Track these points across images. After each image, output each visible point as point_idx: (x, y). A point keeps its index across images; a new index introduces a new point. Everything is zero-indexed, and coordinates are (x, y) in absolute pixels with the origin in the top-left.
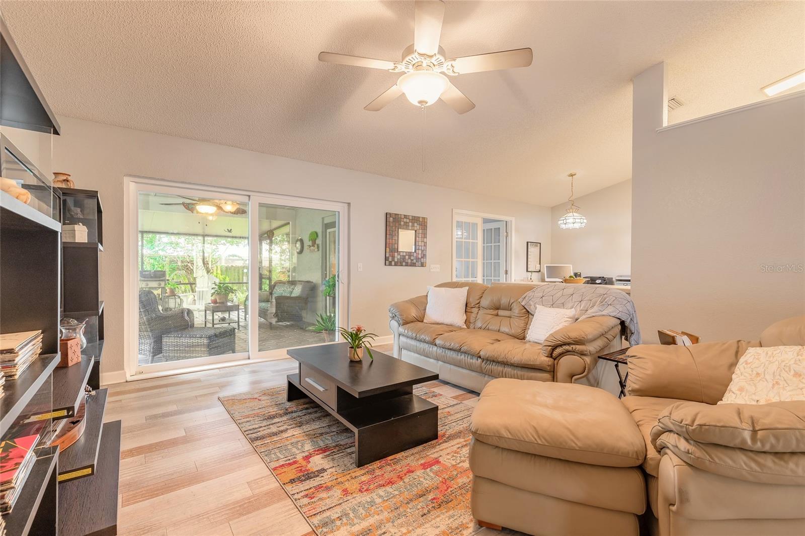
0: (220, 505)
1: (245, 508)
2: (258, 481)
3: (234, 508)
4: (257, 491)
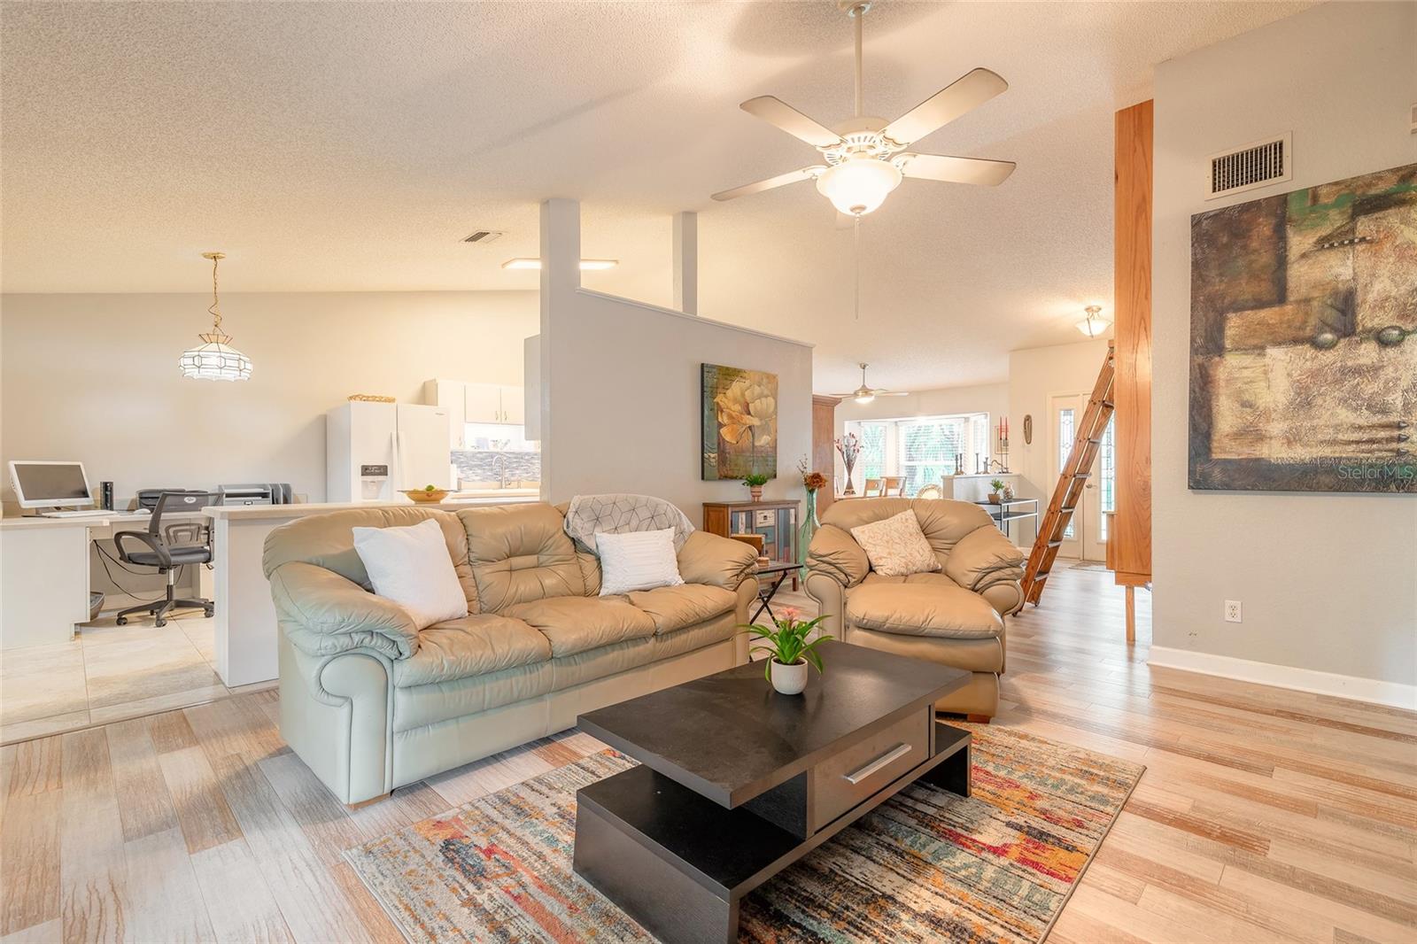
0: (1215, 912)
1: (1178, 880)
2: (1117, 893)
3: (1195, 893)
4: (1135, 883)
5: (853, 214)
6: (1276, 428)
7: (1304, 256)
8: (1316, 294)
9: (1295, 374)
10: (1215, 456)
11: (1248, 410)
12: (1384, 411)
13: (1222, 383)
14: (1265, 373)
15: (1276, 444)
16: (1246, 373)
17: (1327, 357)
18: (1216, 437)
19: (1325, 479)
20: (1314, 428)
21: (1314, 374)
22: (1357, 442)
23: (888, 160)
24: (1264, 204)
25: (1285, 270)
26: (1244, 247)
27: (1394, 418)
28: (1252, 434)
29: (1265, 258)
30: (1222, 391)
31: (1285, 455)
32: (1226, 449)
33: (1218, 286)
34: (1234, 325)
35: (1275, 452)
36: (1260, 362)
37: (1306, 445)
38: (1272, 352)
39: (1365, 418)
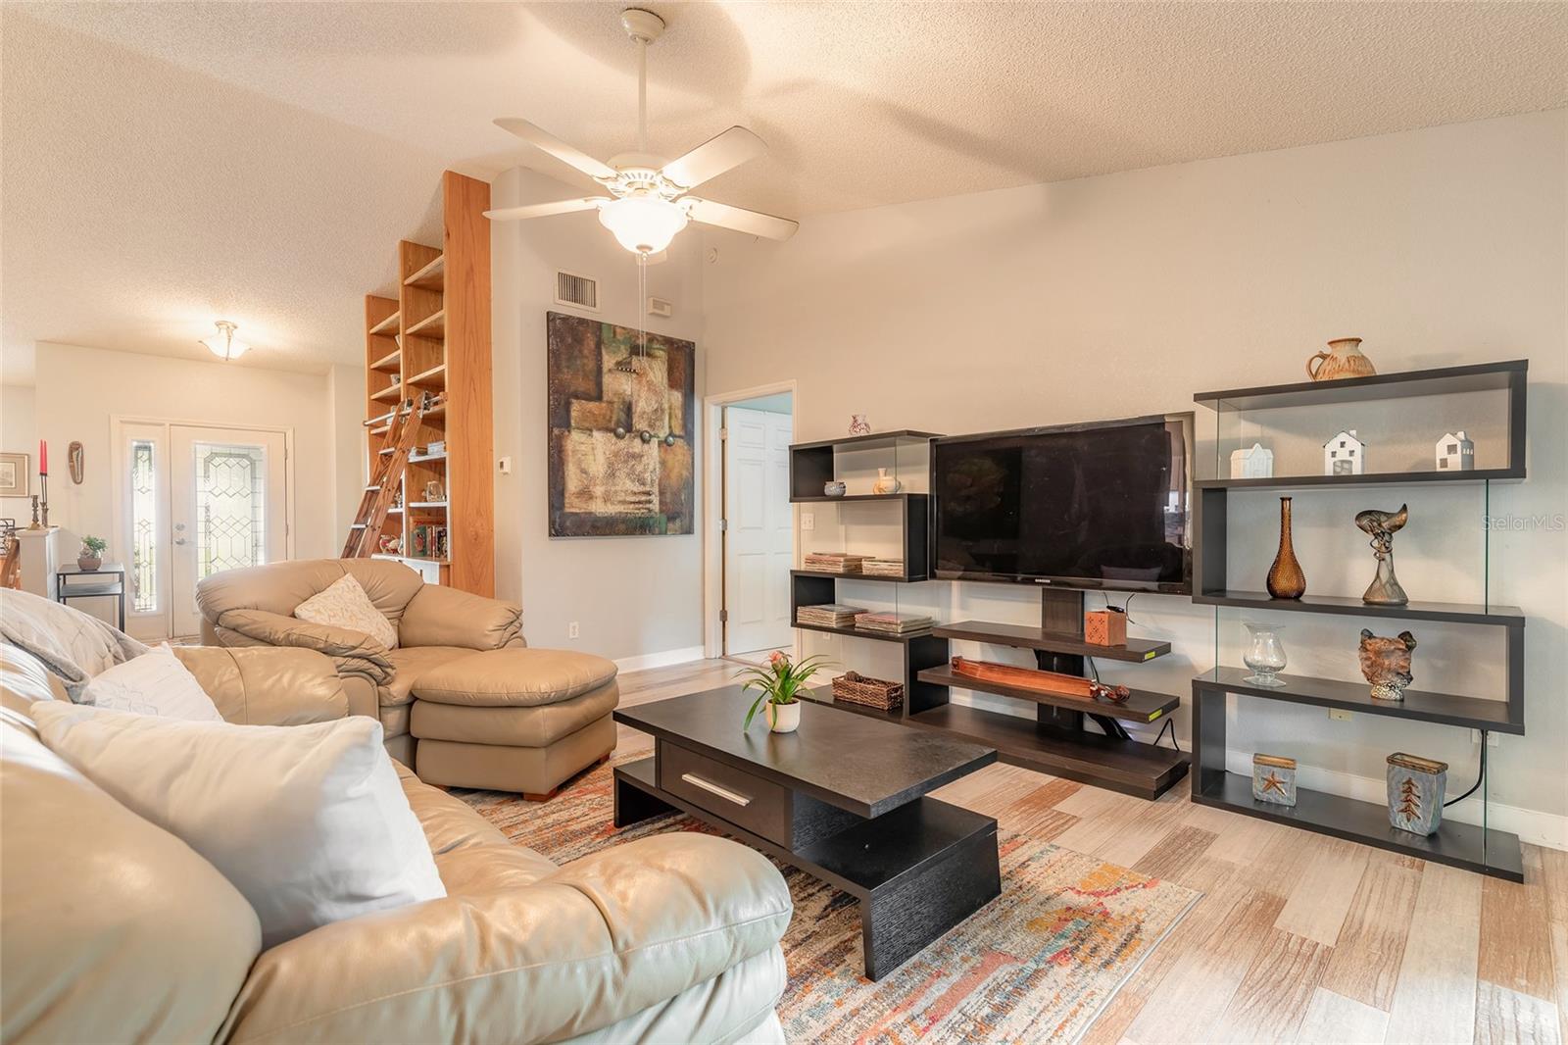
5: (638, 252)
6: (599, 490)
7: (610, 370)
8: (616, 400)
9: (607, 453)
10: (567, 510)
11: (584, 475)
12: (644, 484)
13: (570, 454)
14: (593, 449)
15: (599, 502)
16: (583, 447)
17: (622, 444)
18: (567, 495)
19: (622, 527)
20: (616, 492)
21: (616, 454)
22: (634, 503)
23: (674, 201)
24: (590, 324)
25: (601, 377)
26: (581, 351)
27: (647, 489)
28: (586, 494)
29: (591, 365)
30: (570, 459)
31: (602, 510)
32: (573, 505)
33: (566, 375)
34: (577, 408)
35: (599, 508)
36: (589, 441)
37: (612, 504)
38: (596, 434)
39: (638, 488)
